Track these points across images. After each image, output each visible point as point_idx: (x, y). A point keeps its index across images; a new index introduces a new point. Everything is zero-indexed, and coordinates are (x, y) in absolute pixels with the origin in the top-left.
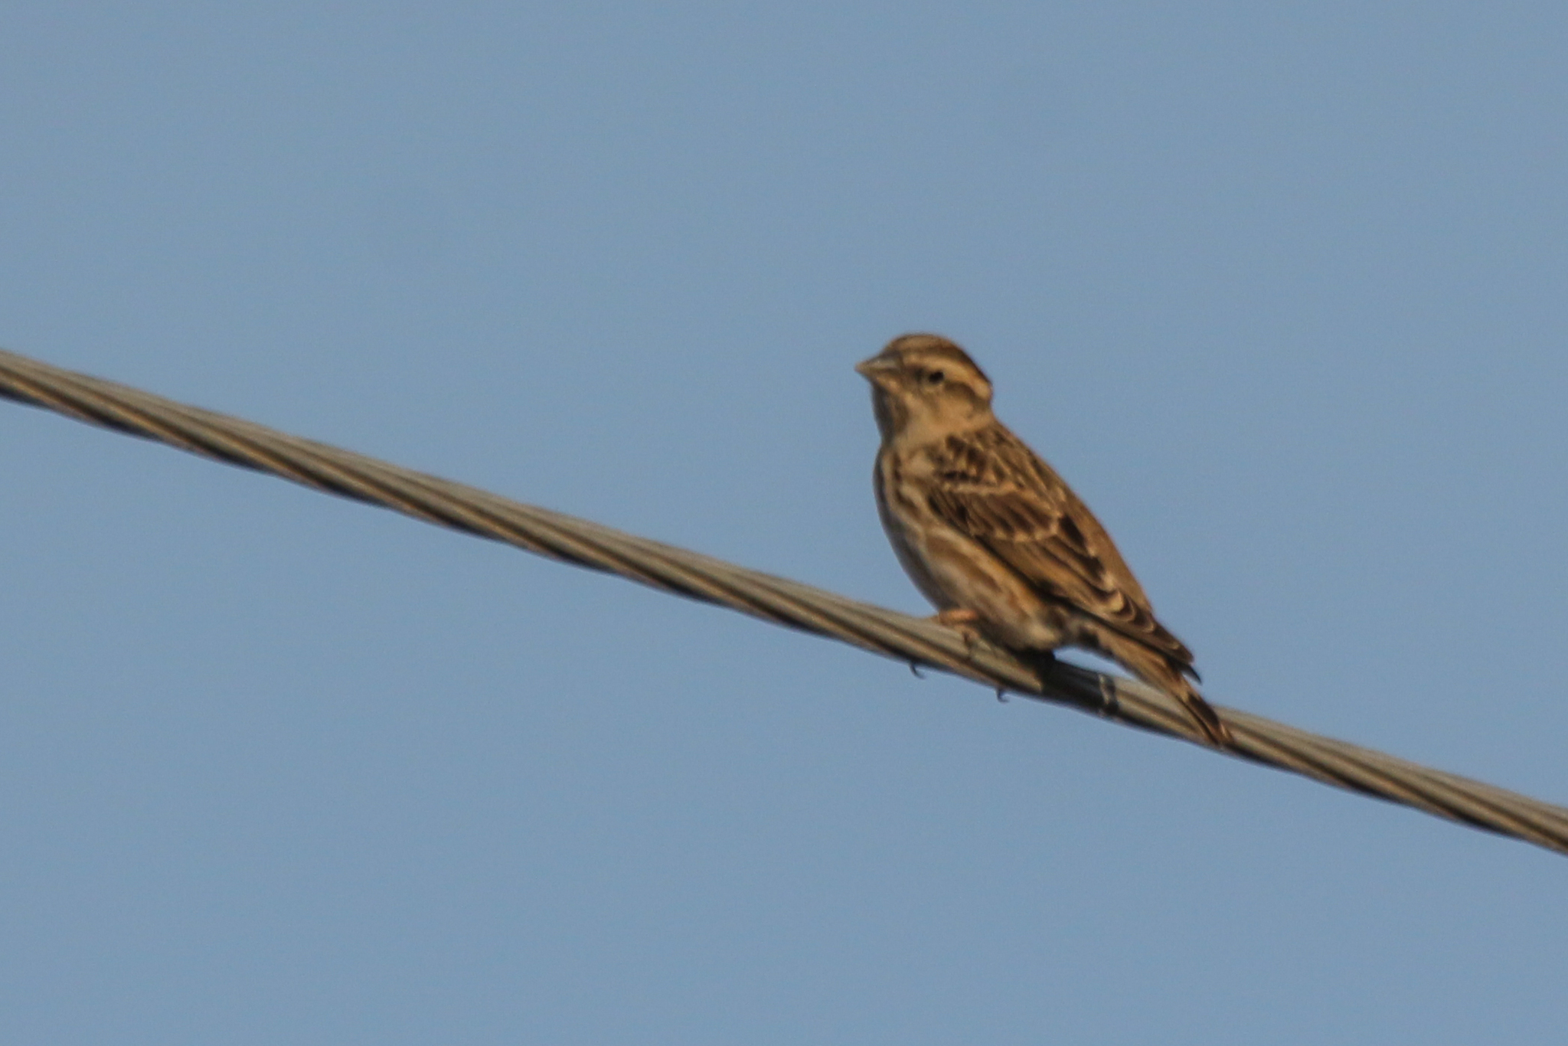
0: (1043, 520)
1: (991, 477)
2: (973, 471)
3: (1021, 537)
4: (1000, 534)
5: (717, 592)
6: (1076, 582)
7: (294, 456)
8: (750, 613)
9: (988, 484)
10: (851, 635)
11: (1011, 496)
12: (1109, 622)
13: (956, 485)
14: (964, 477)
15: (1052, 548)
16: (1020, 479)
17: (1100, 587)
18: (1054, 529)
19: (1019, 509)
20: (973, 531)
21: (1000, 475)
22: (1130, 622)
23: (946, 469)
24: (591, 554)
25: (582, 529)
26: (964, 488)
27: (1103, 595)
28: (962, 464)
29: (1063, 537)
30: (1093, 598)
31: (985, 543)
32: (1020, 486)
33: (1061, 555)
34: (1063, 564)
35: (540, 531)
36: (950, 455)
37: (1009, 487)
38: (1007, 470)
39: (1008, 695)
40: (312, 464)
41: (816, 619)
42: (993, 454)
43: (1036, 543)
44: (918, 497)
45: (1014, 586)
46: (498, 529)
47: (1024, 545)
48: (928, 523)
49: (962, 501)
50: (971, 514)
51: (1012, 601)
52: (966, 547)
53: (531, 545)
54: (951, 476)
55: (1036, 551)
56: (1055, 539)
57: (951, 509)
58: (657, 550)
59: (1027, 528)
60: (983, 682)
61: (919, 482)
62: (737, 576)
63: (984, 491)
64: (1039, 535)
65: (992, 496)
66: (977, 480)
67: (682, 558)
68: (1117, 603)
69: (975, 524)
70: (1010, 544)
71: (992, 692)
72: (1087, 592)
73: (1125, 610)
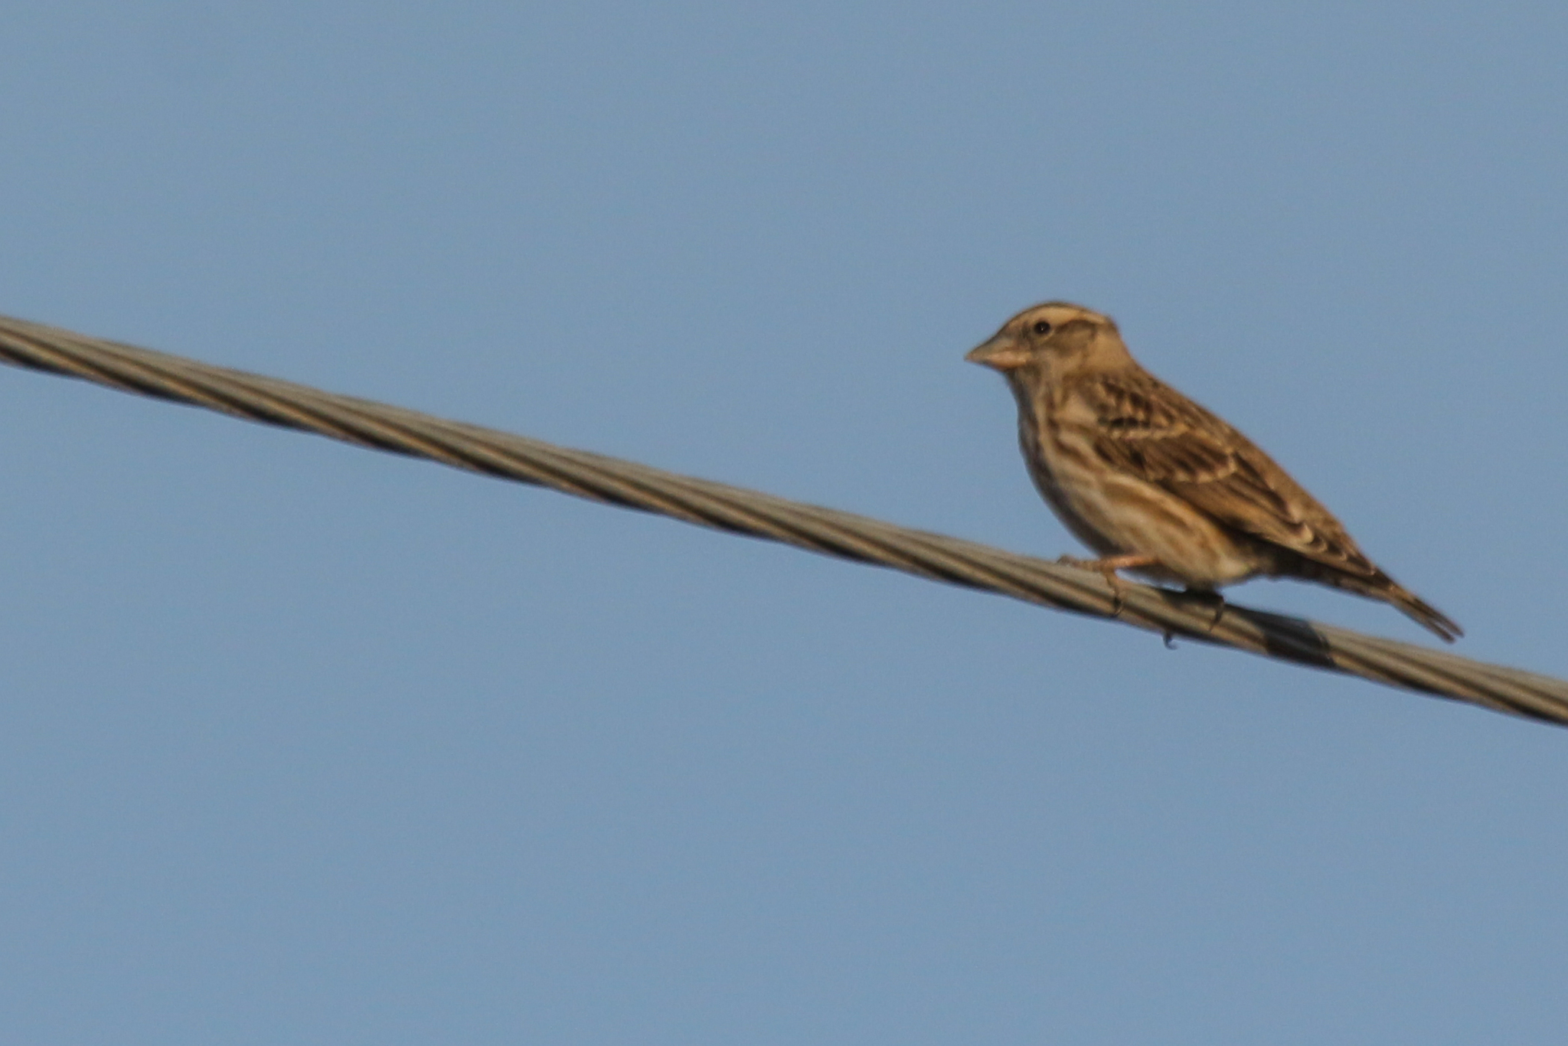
0: (1221, 458)
1: (1162, 420)
2: (1141, 416)
3: (1204, 477)
4: (1181, 476)
5: (878, 553)
6: (1265, 516)
7: (449, 440)
8: (913, 572)
9: (1159, 427)
10: (1016, 589)
11: (1184, 437)
12: (1304, 554)
13: (1126, 431)
14: (1133, 422)
15: (1236, 485)
16: (1188, 419)
17: (1290, 520)
18: (1233, 467)
19: (1196, 451)
20: (1152, 475)
21: (1170, 418)
22: (1326, 552)
23: (1111, 417)
24: (751, 521)
25: (740, 497)
26: (1135, 434)
27: (1295, 527)
28: (1127, 409)
29: (1243, 473)
30: (1286, 532)
31: (1166, 486)
32: (1189, 425)
33: (1247, 491)
34: (1250, 501)
35: (698, 501)
36: (1112, 401)
37: (1181, 428)
38: (1174, 412)
39: (1176, 641)
40: (468, 448)
41: (981, 576)
42: (1153, 398)
43: (1219, 482)
44: (1084, 446)
45: (1204, 527)
46: (658, 502)
47: (1207, 485)
48: (1099, 472)
49: (1136, 447)
50: (1147, 459)
51: (1204, 545)
52: (1149, 492)
53: (691, 516)
54: (1118, 423)
55: (1223, 491)
56: (1235, 476)
57: (1124, 455)
58: (817, 514)
59: (1209, 468)
60: (1151, 629)
61: (1082, 429)
62: (900, 536)
63: (1158, 435)
64: (1221, 474)
65: (1165, 439)
66: (1146, 424)
67: (845, 521)
68: (1308, 535)
69: (1151, 468)
70: (1193, 485)
71: (1158, 638)
72: (1278, 524)
73: (1316, 541)
